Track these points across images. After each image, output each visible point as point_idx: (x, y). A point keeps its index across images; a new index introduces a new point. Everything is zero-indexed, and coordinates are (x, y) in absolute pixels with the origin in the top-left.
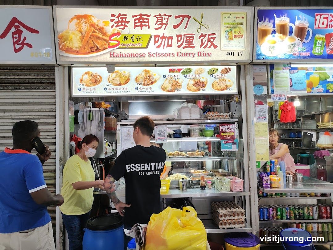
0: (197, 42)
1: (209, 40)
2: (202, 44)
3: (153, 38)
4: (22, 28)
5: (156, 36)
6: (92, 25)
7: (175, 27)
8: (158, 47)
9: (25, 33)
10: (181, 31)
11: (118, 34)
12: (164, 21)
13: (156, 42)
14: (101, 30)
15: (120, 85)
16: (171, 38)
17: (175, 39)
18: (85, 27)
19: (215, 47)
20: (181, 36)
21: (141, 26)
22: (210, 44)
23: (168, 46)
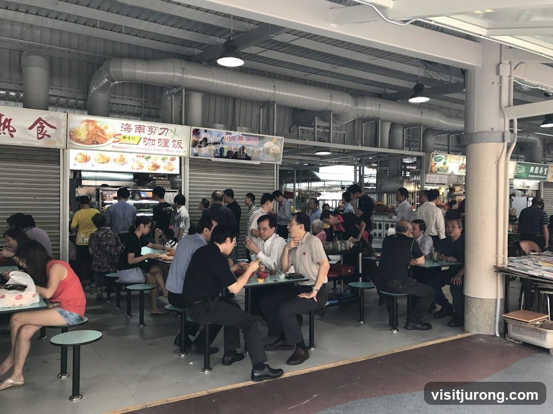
0: (170, 144)
1: (178, 143)
2: (174, 146)
3: (142, 140)
4: (44, 125)
5: (144, 138)
6: (96, 127)
7: (160, 134)
8: (146, 145)
9: (46, 128)
10: (162, 137)
11: (120, 135)
12: (153, 130)
13: (144, 142)
14: (102, 131)
15: (103, 163)
16: (155, 140)
17: (157, 141)
18: (91, 128)
19: (182, 148)
20: (161, 140)
21: (140, 132)
22: (178, 146)
23: (152, 145)
